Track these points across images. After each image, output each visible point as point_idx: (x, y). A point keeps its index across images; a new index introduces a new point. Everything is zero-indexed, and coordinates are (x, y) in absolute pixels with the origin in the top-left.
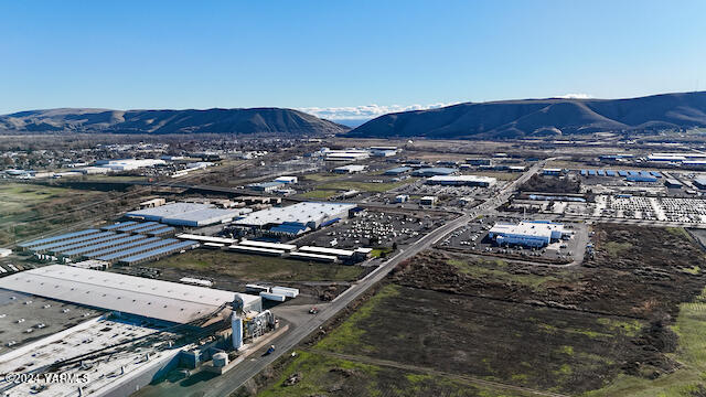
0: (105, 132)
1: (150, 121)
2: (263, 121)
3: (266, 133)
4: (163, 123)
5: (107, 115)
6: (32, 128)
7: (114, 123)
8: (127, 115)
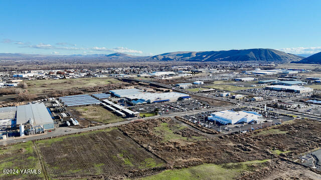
0: (187, 61)
1: (204, 56)
2: (253, 55)
3: (253, 61)
4: (209, 57)
5: (190, 54)
6: (164, 59)
7: (191, 57)
8: (197, 54)
